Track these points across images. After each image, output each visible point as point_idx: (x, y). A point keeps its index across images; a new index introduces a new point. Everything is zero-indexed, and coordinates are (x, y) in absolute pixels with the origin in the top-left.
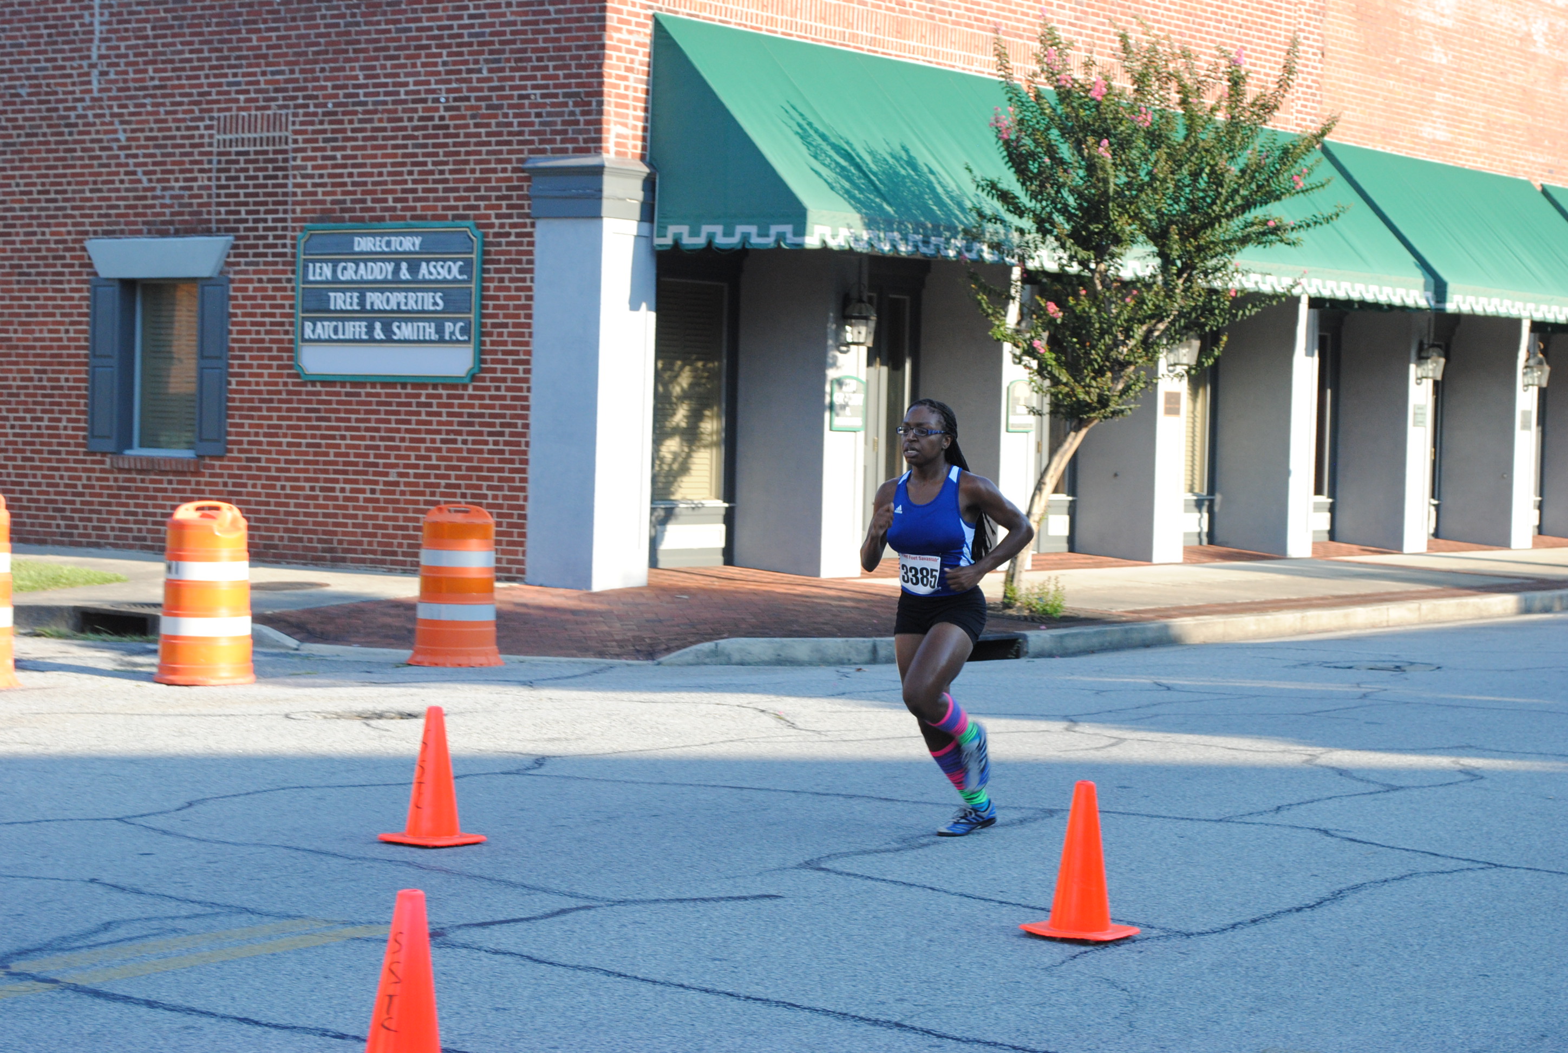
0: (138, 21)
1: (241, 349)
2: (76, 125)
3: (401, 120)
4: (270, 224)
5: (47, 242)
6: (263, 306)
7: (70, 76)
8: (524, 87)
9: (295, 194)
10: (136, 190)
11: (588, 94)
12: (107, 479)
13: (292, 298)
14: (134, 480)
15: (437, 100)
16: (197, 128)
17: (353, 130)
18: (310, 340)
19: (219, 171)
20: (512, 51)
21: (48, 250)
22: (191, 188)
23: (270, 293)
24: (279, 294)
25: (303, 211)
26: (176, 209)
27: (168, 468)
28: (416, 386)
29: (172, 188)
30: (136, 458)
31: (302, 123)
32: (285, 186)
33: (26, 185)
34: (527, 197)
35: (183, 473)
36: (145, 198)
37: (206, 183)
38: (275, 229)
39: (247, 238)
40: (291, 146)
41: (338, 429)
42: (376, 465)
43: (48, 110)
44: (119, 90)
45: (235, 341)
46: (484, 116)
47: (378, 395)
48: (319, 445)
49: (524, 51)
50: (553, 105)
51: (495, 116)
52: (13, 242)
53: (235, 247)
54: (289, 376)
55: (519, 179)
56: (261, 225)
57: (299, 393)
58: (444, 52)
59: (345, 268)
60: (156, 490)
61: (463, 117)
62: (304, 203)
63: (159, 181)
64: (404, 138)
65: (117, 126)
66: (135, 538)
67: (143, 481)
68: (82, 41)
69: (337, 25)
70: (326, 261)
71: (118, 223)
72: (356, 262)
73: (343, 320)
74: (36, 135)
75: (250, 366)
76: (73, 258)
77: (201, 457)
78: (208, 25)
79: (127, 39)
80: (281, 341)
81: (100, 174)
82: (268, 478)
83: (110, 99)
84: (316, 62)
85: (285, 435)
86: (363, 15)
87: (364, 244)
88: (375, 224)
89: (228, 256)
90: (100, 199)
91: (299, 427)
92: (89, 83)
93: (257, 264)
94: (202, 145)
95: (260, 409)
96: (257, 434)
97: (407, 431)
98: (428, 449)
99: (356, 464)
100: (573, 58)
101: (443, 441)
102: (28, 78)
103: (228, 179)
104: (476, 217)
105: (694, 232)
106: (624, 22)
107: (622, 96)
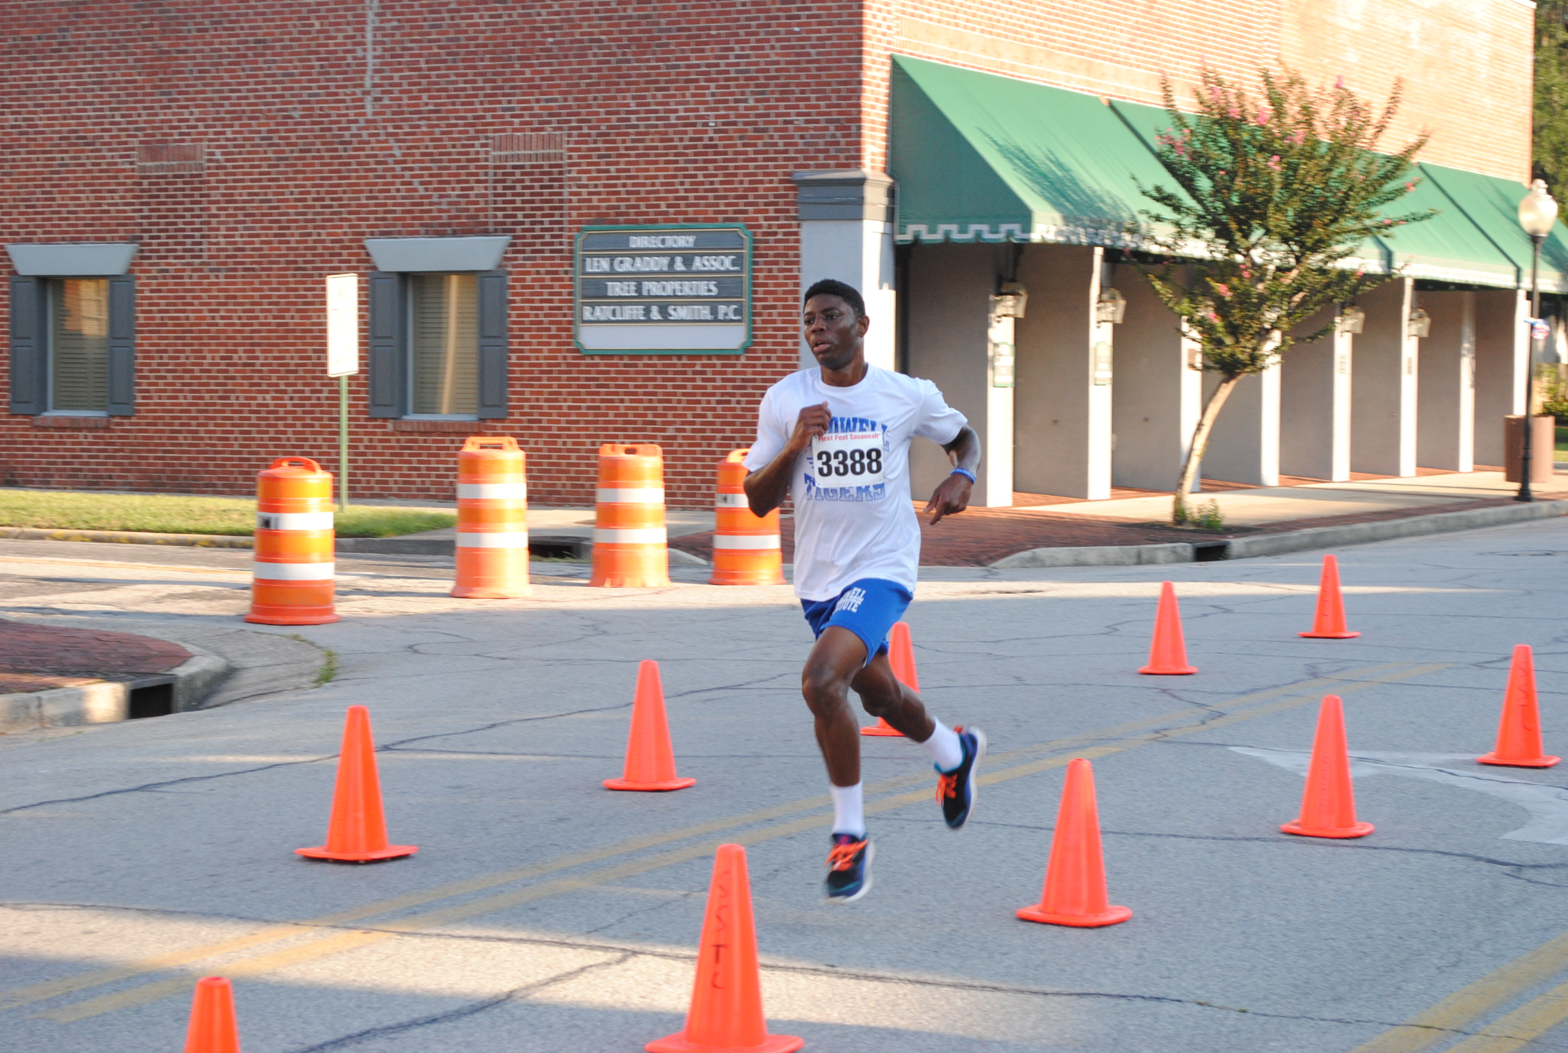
0: (412, 56)
1: (521, 330)
2: (350, 143)
3: (672, 140)
4: (547, 226)
5: (323, 241)
6: (541, 294)
7: (343, 101)
8: (788, 115)
9: (570, 201)
10: (413, 197)
11: (848, 121)
12: (389, 441)
13: (570, 286)
14: (416, 441)
15: (706, 124)
16: (473, 146)
17: (627, 149)
18: (588, 322)
19: (496, 181)
20: (777, 85)
21: (325, 248)
22: (467, 196)
23: (548, 283)
24: (556, 284)
25: (580, 215)
26: (453, 213)
27: (451, 430)
28: (691, 357)
29: (449, 196)
30: (411, 422)
31: (577, 142)
32: (560, 194)
33: (301, 193)
34: (793, 203)
35: (465, 434)
36: (422, 204)
37: (483, 191)
38: (551, 230)
39: (524, 237)
40: (566, 161)
41: (617, 394)
42: (654, 423)
43: (322, 130)
44: (394, 113)
45: (514, 323)
46: (751, 138)
47: (654, 365)
48: (598, 408)
49: (787, 85)
50: (816, 129)
51: (761, 138)
52: (288, 242)
53: (513, 245)
54: (569, 351)
55: (786, 189)
56: (538, 227)
57: (578, 365)
58: (712, 85)
59: (622, 262)
60: (439, 448)
61: (731, 138)
62: (579, 208)
63: (436, 190)
64: (676, 155)
65: (392, 143)
66: (419, 490)
67: (425, 441)
68: (355, 72)
69: (608, 62)
70: (603, 256)
71: (394, 226)
72: (633, 257)
73: (621, 304)
74: (309, 151)
75: (529, 344)
76: (349, 255)
77: (482, 420)
78: (482, 60)
79: (401, 70)
80: (560, 322)
81: (375, 184)
82: (550, 436)
83: (385, 121)
84: (589, 92)
85: (565, 400)
86: (634, 54)
87: (638, 242)
88: (649, 225)
89: (506, 253)
90: (377, 205)
91: (579, 394)
92: (363, 107)
93: (534, 259)
94: (477, 160)
95: (539, 379)
96: (538, 400)
97: (684, 394)
98: (704, 409)
99: (635, 422)
100: (834, 91)
101: (718, 402)
102: (301, 102)
103: (505, 188)
104: (746, 220)
105: (932, 231)
106: (874, 62)
107: (873, 122)
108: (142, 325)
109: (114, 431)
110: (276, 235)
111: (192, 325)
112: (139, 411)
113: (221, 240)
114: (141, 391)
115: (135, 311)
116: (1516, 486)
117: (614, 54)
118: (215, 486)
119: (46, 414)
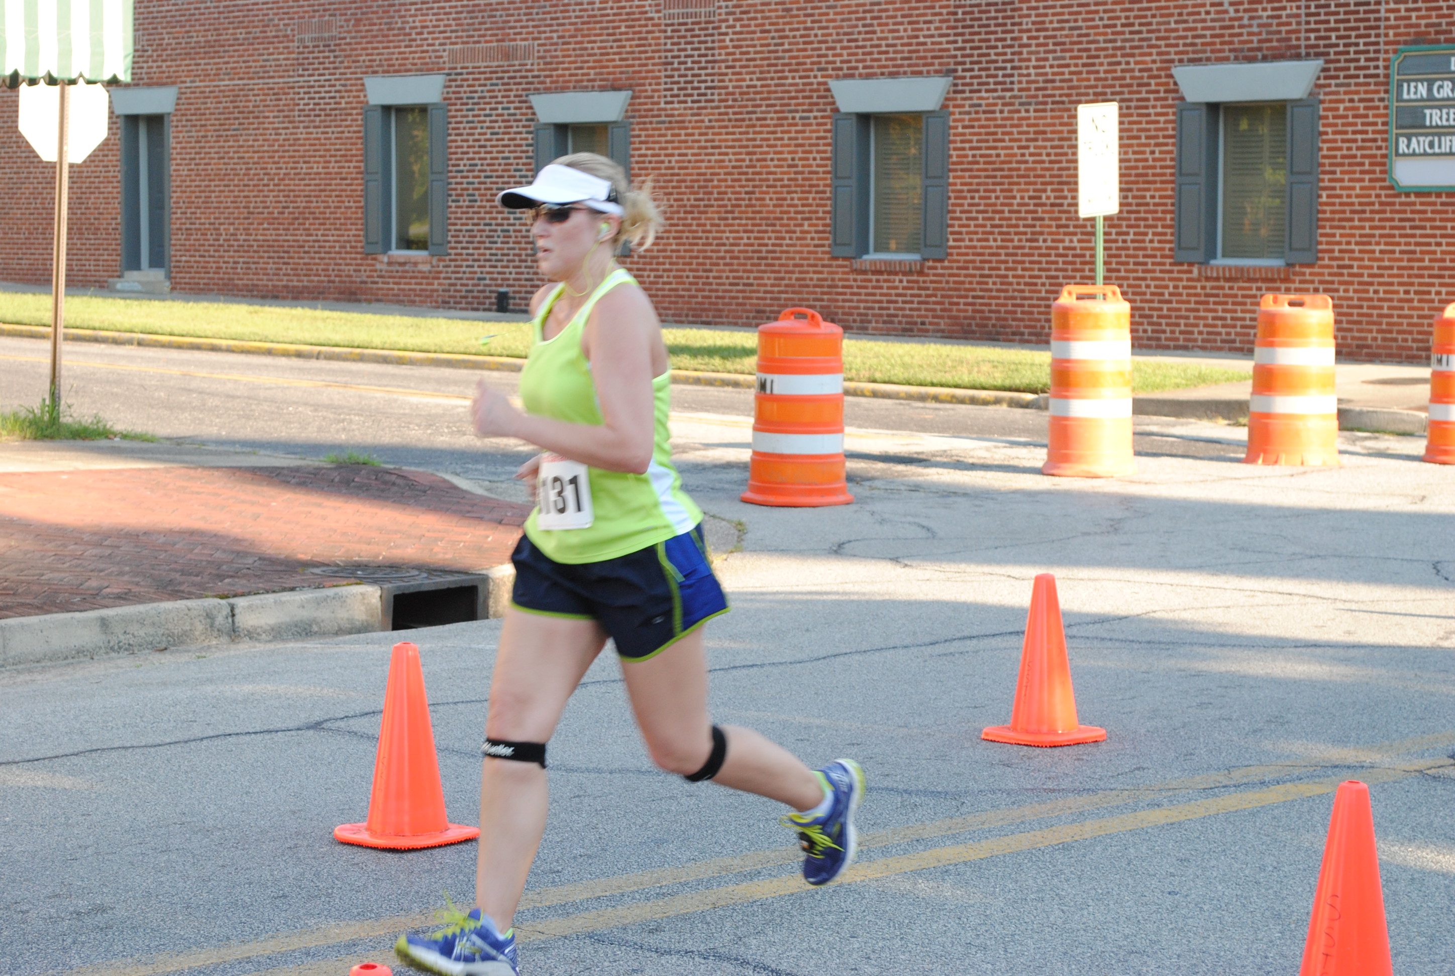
1: (1332, 165)
4: (1362, 47)
5: (1132, 70)
6: (1354, 124)
9: (1387, 19)
10: (1222, 20)
12: (1194, 288)
13: (1386, 115)
14: (1223, 288)
18: (1404, 155)
21: (1133, 78)
22: (1280, 17)
23: (1362, 112)
24: (1371, 113)
25: (1397, 35)
26: (1264, 36)
27: (1258, 276)
29: (1260, 17)
30: (1219, 268)
32: (1377, 11)
33: (1110, 19)
35: (1273, 280)
36: (1232, 27)
37: (1295, 11)
38: (1367, 52)
39: (1338, 61)
41: (1434, 236)
45: (1324, 157)
48: (1414, 252)
52: (1097, 72)
53: (1324, 70)
54: (1382, 188)
56: (1352, 49)
57: (1392, 204)
59: (1441, 87)
60: (1244, 296)
62: (1397, 27)
63: (1246, 11)
66: (1223, 341)
67: (1231, 288)
70: (1422, 81)
71: (1204, 52)
73: (1439, 135)
75: (1342, 180)
76: (1157, 84)
77: (1290, 265)
80: (1375, 156)
81: (1185, 6)
82: (1361, 283)
85: (1378, 244)
89: (1319, 78)
90: (1185, 30)
91: (1393, 236)
93: (1348, 85)
95: (1352, 220)
96: (1349, 243)
99: (1452, 269)
103: (1318, 7)
108: (954, 163)
109: (928, 275)
110: (1084, 65)
111: (1003, 162)
112: (951, 254)
113: (1032, 71)
114: (952, 233)
115: (949, 149)
118: (1022, 334)
119: (865, 257)
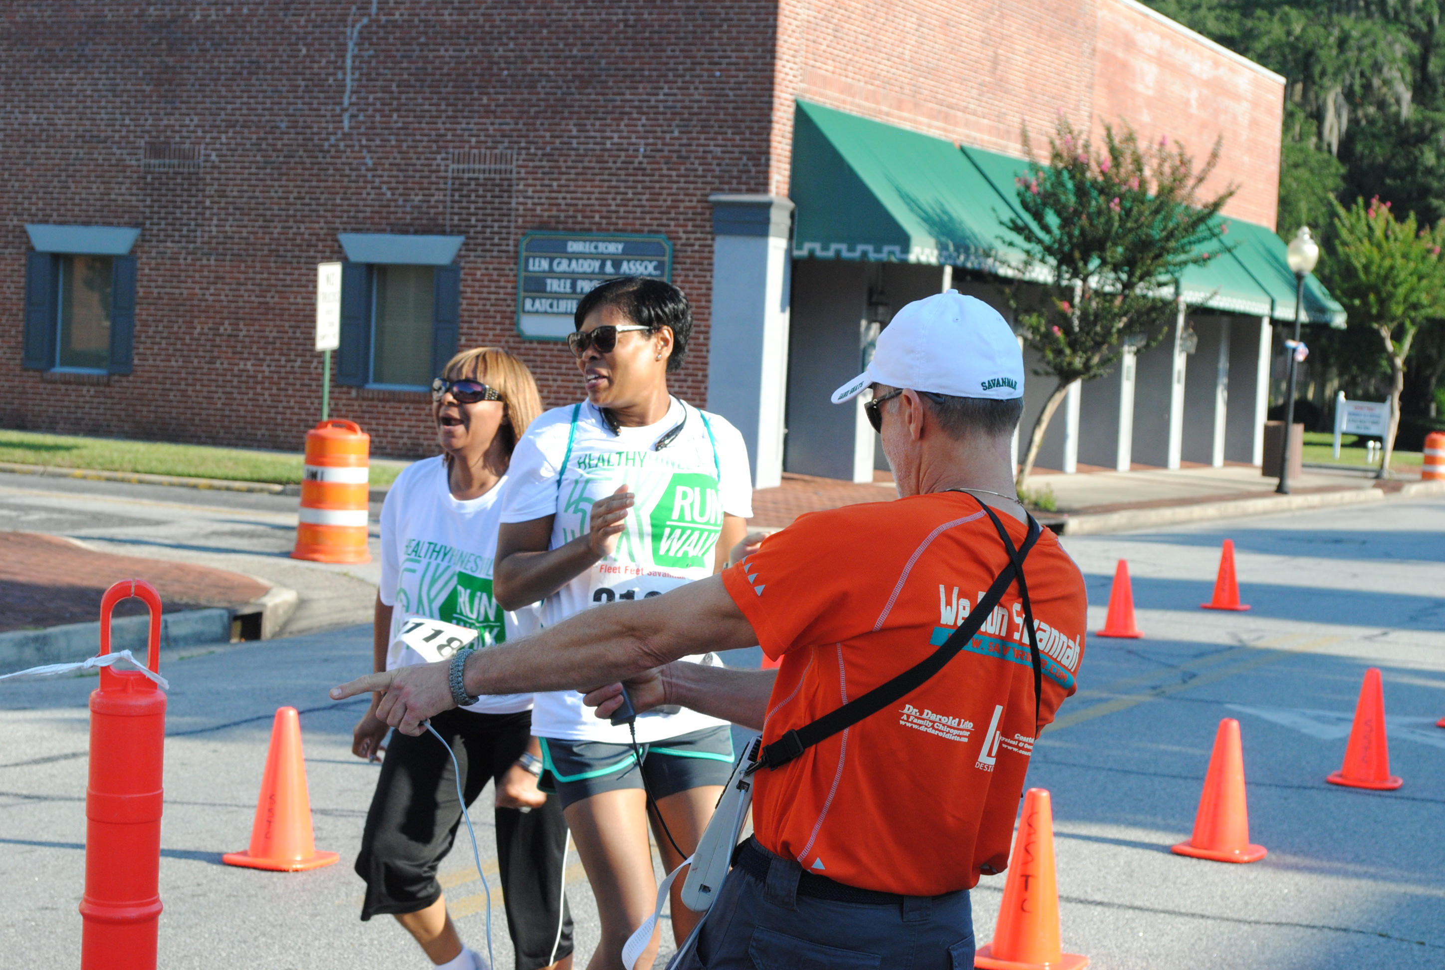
0: (384, 80)
1: (470, 316)
2: (329, 151)
3: (607, 162)
4: (496, 229)
5: (302, 234)
6: (489, 287)
7: (325, 116)
8: (708, 145)
9: (517, 210)
10: (381, 200)
11: (758, 153)
13: (515, 282)
14: (376, 407)
15: (637, 150)
16: (435, 159)
17: (568, 167)
18: (529, 312)
19: (454, 190)
20: (699, 120)
21: (303, 240)
22: (428, 201)
23: (495, 277)
24: (502, 279)
25: (524, 222)
26: (416, 215)
29: (412, 201)
30: (373, 391)
31: (525, 160)
32: (509, 203)
33: (284, 192)
34: (709, 220)
35: (419, 402)
36: (389, 206)
37: (441, 198)
38: (500, 233)
39: (476, 238)
40: (514, 176)
41: (551, 374)
43: (305, 139)
44: (368, 128)
45: (464, 310)
46: (675, 163)
49: (708, 120)
50: (731, 159)
51: (684, 164)
52: (272, 233)
53: (465, 244)
54: (511, 336)
55: (703, 208)
56: (488, 230)
57: (518, 348)
58: (644, 117)
59: (559, 263)
62: (524, 216)
63: (401, 195)
64: (610, 175)
65: (365, 153)
67: (384, 407)
68: (335, 92)
69: (555, 94)
70: (544, 257)
71: (364, 224)
72: (570, 260)
73: (558, 299)
74: (293, 157)
75: (477, 329)
78: (446, 87)
79: (375, 92)
80: (505, 312)
81: (349, 188)
83: (359, 134)
84: (537, 118)
86: (577, 88)
87: (574, 247)
88: (584, 233)
89: (460, 250)
90: (350, 205)
92: (341, 122)
93: (484, 257)
94: (438, 171)
100: (747, 127)
102: (287, 115)
103: (461, 196)
104: (667, 232)
105: (825, 248)
106: (782, 104)
107: (779, 155)
108: (140, 298)
109: (113, 387)
110: (260, 227)
111: (185, 300)
112: (136, 371)
113: (213, 228)
114: (138, 354)
115: (136, 286)
116: (1275, 481)
117: (560, 88)
119: (53, 370)
